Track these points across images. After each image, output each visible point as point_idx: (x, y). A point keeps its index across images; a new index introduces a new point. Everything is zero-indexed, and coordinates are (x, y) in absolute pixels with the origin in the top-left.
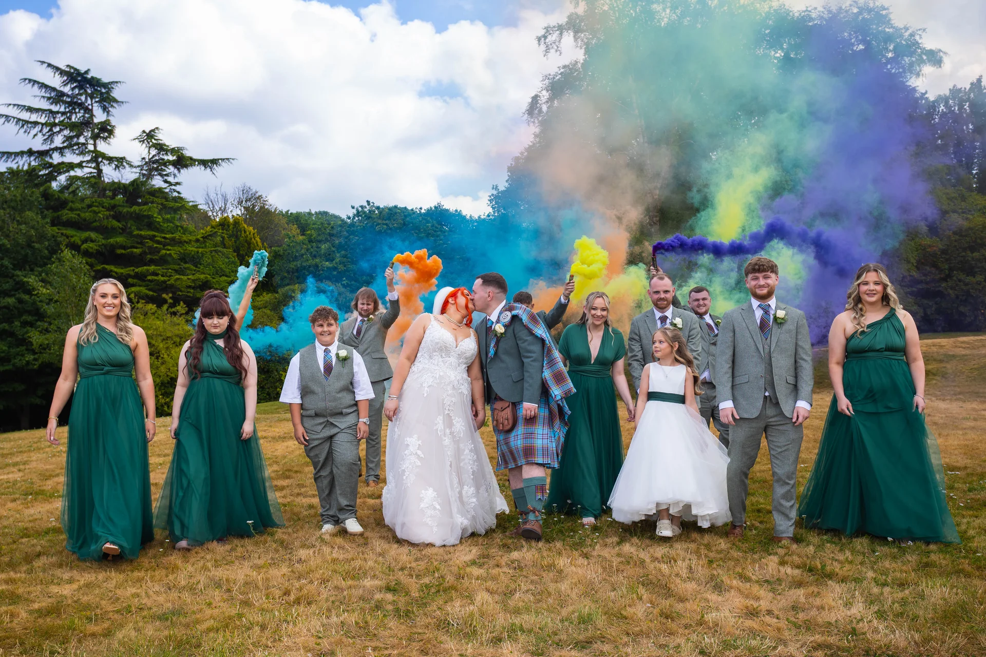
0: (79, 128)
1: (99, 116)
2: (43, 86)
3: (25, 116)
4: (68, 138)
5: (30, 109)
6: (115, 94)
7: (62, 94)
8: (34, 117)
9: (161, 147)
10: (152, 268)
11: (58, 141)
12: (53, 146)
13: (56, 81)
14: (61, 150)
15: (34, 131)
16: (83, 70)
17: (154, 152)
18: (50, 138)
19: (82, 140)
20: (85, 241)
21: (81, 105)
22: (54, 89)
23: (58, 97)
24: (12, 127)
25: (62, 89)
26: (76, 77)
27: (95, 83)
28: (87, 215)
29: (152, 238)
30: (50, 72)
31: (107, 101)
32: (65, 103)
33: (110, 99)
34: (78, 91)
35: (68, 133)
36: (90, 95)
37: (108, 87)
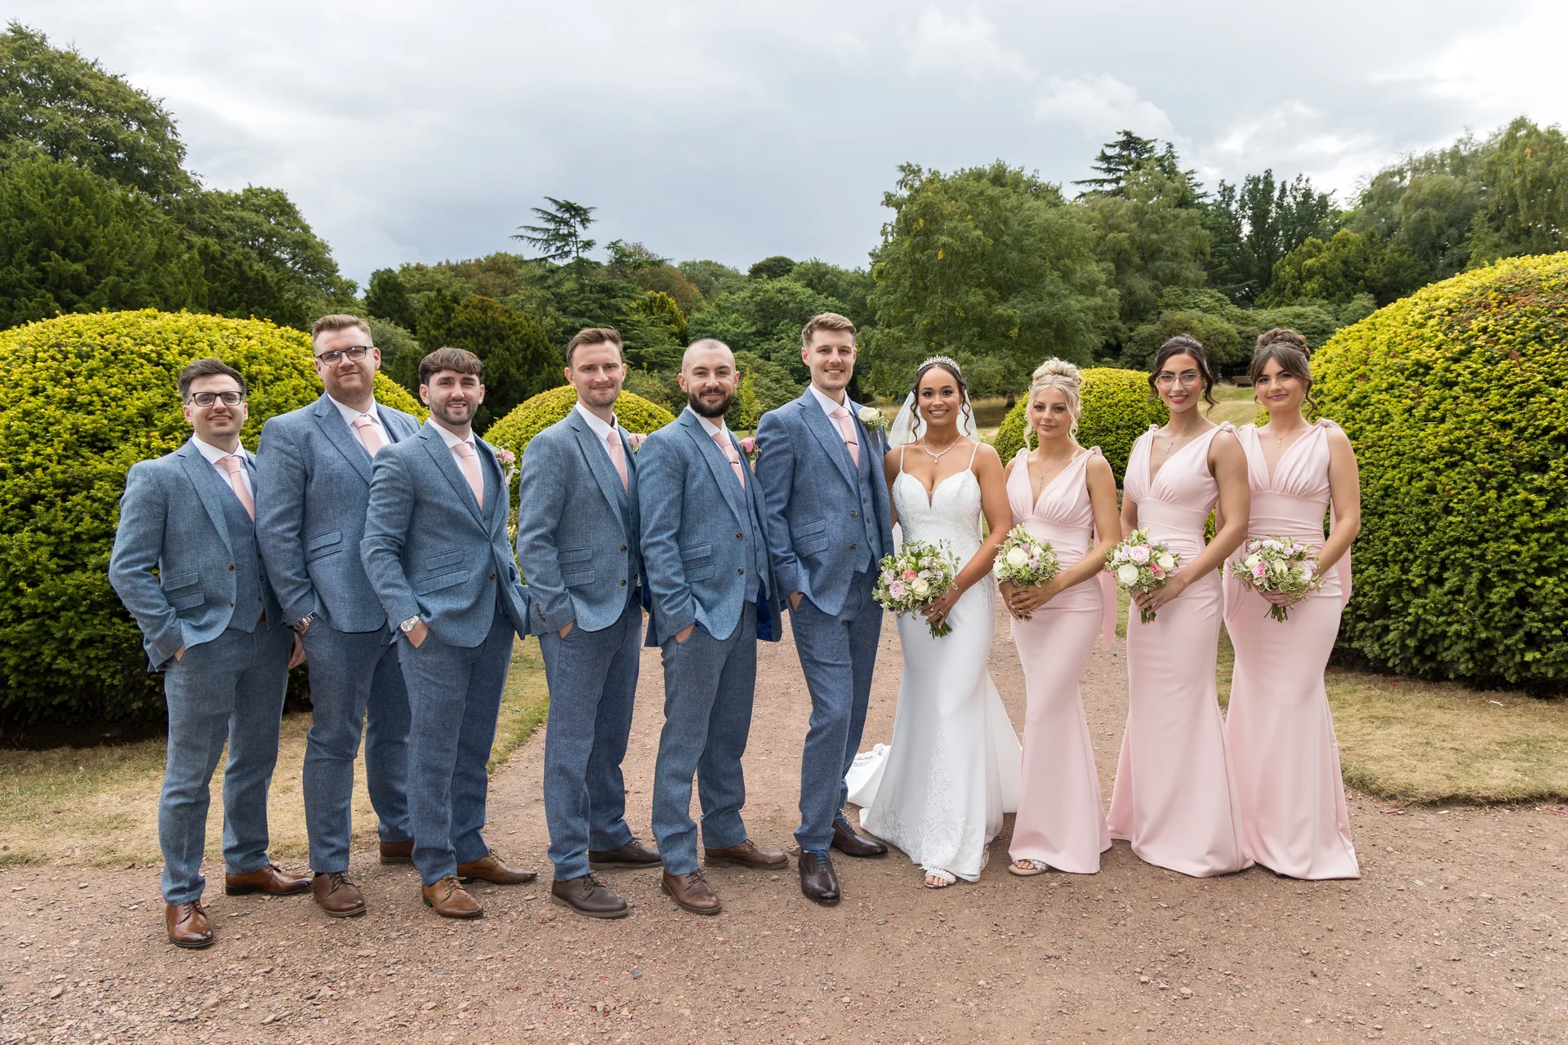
0: (565, 238)
1: (583, 234)
2: (545, 212)
3: (530, 234)
4: (558, 247)
5: (534, 229)
6: (591, 216)
7: (556, 216)
8: (537, 235)
9: (623, 253)
11: (553, 248)
12: (549, 254)
13: (552, 209)
14: (553, 257)
15: (539, 245)
16: (572, 202)
17: (618, 256)
18: (547, 249)
19: (567, 249)
21: (566, 223)
22: (550, 214)
23: (553, 218)
24: (526, 243)
25: (556, 214)
26: (569, 207)
27: (578, 209)
28: (583, 308)
29: (624, 321)
30: (550, 202)
31: (585, 221)
32: (556, 222)
33: (588, 220)
34: (567, 216)
35: (559, 244)
36: (573, 217)
37: (585, 211)
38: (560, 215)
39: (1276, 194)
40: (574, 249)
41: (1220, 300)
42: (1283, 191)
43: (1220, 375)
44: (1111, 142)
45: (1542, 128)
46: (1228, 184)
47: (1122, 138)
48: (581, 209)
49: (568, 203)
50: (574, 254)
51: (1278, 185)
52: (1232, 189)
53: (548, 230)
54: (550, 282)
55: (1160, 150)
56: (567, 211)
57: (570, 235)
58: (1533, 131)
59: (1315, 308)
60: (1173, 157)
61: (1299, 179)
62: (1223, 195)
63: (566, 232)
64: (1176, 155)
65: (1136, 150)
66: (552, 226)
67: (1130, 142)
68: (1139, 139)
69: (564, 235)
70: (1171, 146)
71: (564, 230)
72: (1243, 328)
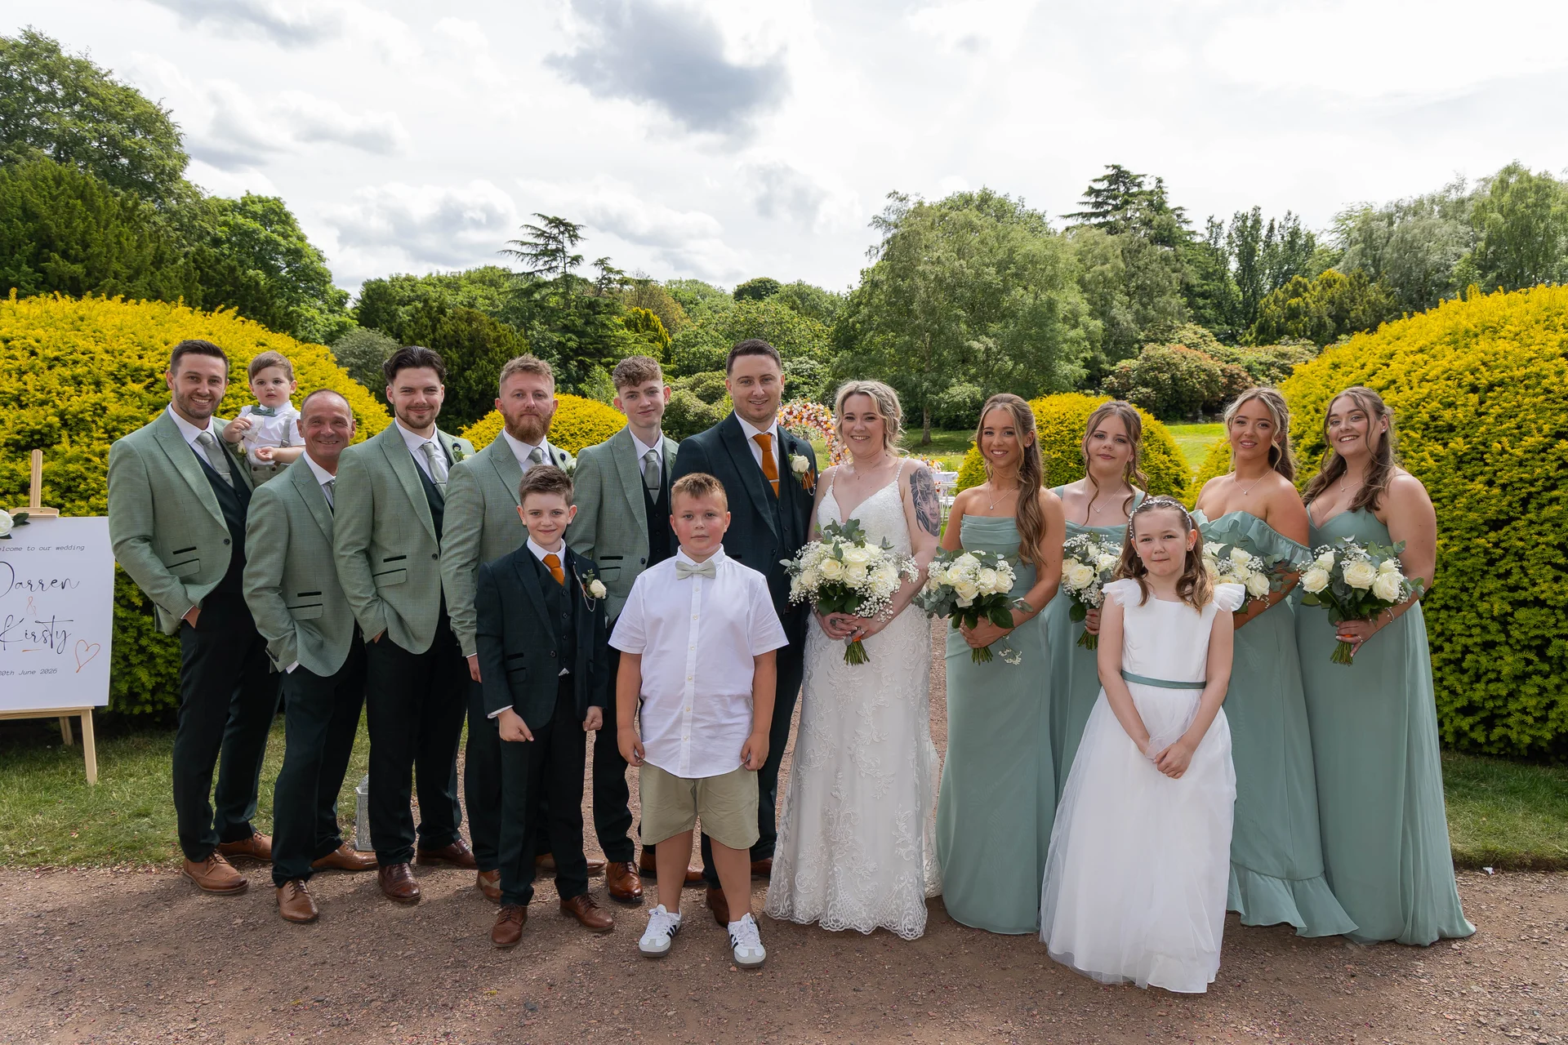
0: (553, 254)
1: (571, 251)
2: (534, 228)
3: (518, 248)
4: (546, 262)
5: (523, 244)
6: (579, 233)
7: (545, 232)
8: (525, 249)
9: (610, 270)
10: (611, 359)
12: (537, 269)
13: (541, 225)
14: (541, 271)
15: (527, 259)
16: (561, 218)
17: (605, 273)
18: (535, 263)
19: (554, 264)
20: (570, 339)
21: (555, 239)
22: (539, 229)
23: (542, 234)
24: (513, 257)
25: (545, 229)
26: (557, 222)
27: (566, 225)
30: (540, 218)
31: (574, 237)
32: (546, 237)
33: (576, 236)
34: (555, 231)
35: (546, 259)
36: (563, 233)
37: (575, 228)
38: (548, 231)
39: (1264, 232)
40: (562, 264)
41: (1203, 336)
42: (1271, 229)
43: (1200, 412)
44: (1100, 176)
45: (1534, 173)
46: (1217, 220)
47: (1110, 172)
48: (571, 226)
49: (557, 219)
50: (560, 270)
51: (1266, 223)
52: (1220, 226)
53: (536, 245)
54: (537, 296)
55: (1149, 185)
56: (556, 227)
57: (557, 250)
58: (1525, 177)
59: (1299, 349)
60: (1163, 193)
61: (1287, 219)
62: (1212, 232)
63: (554, 247)
64: (1165, 190)
65: (1124, 183)
66: (541, 241)
67: (1119, 176)
68: (1128, 173)
69: (552, 251)
70: (1160, 181)
71: (552, 246)
72: (1224, 365)
